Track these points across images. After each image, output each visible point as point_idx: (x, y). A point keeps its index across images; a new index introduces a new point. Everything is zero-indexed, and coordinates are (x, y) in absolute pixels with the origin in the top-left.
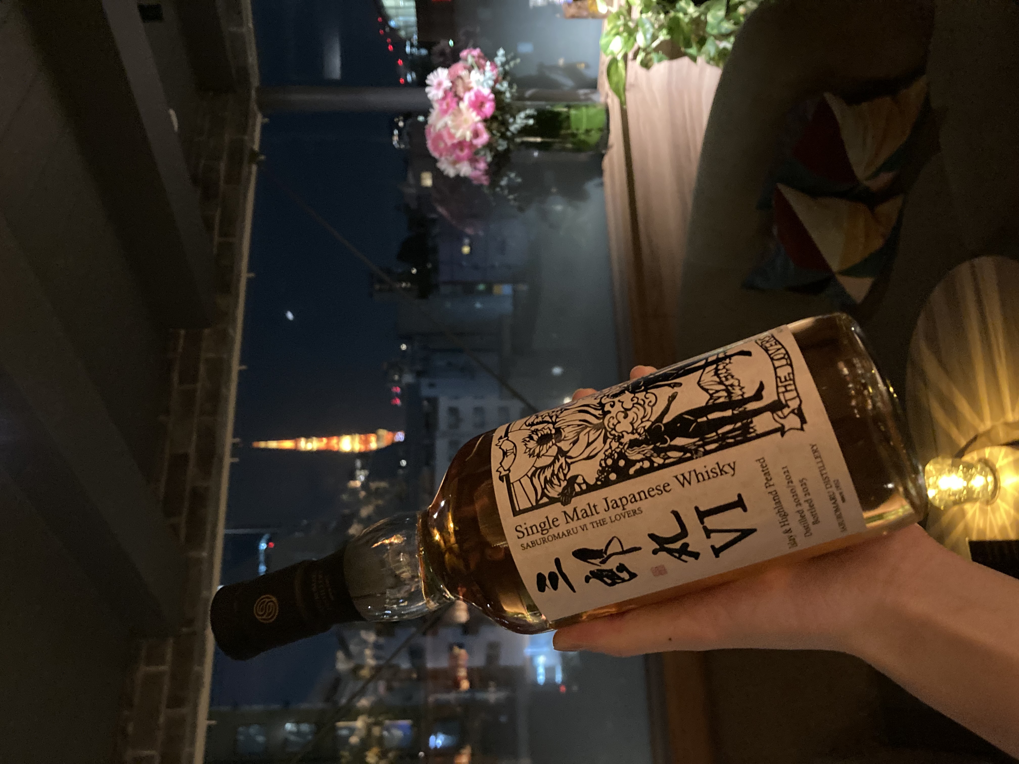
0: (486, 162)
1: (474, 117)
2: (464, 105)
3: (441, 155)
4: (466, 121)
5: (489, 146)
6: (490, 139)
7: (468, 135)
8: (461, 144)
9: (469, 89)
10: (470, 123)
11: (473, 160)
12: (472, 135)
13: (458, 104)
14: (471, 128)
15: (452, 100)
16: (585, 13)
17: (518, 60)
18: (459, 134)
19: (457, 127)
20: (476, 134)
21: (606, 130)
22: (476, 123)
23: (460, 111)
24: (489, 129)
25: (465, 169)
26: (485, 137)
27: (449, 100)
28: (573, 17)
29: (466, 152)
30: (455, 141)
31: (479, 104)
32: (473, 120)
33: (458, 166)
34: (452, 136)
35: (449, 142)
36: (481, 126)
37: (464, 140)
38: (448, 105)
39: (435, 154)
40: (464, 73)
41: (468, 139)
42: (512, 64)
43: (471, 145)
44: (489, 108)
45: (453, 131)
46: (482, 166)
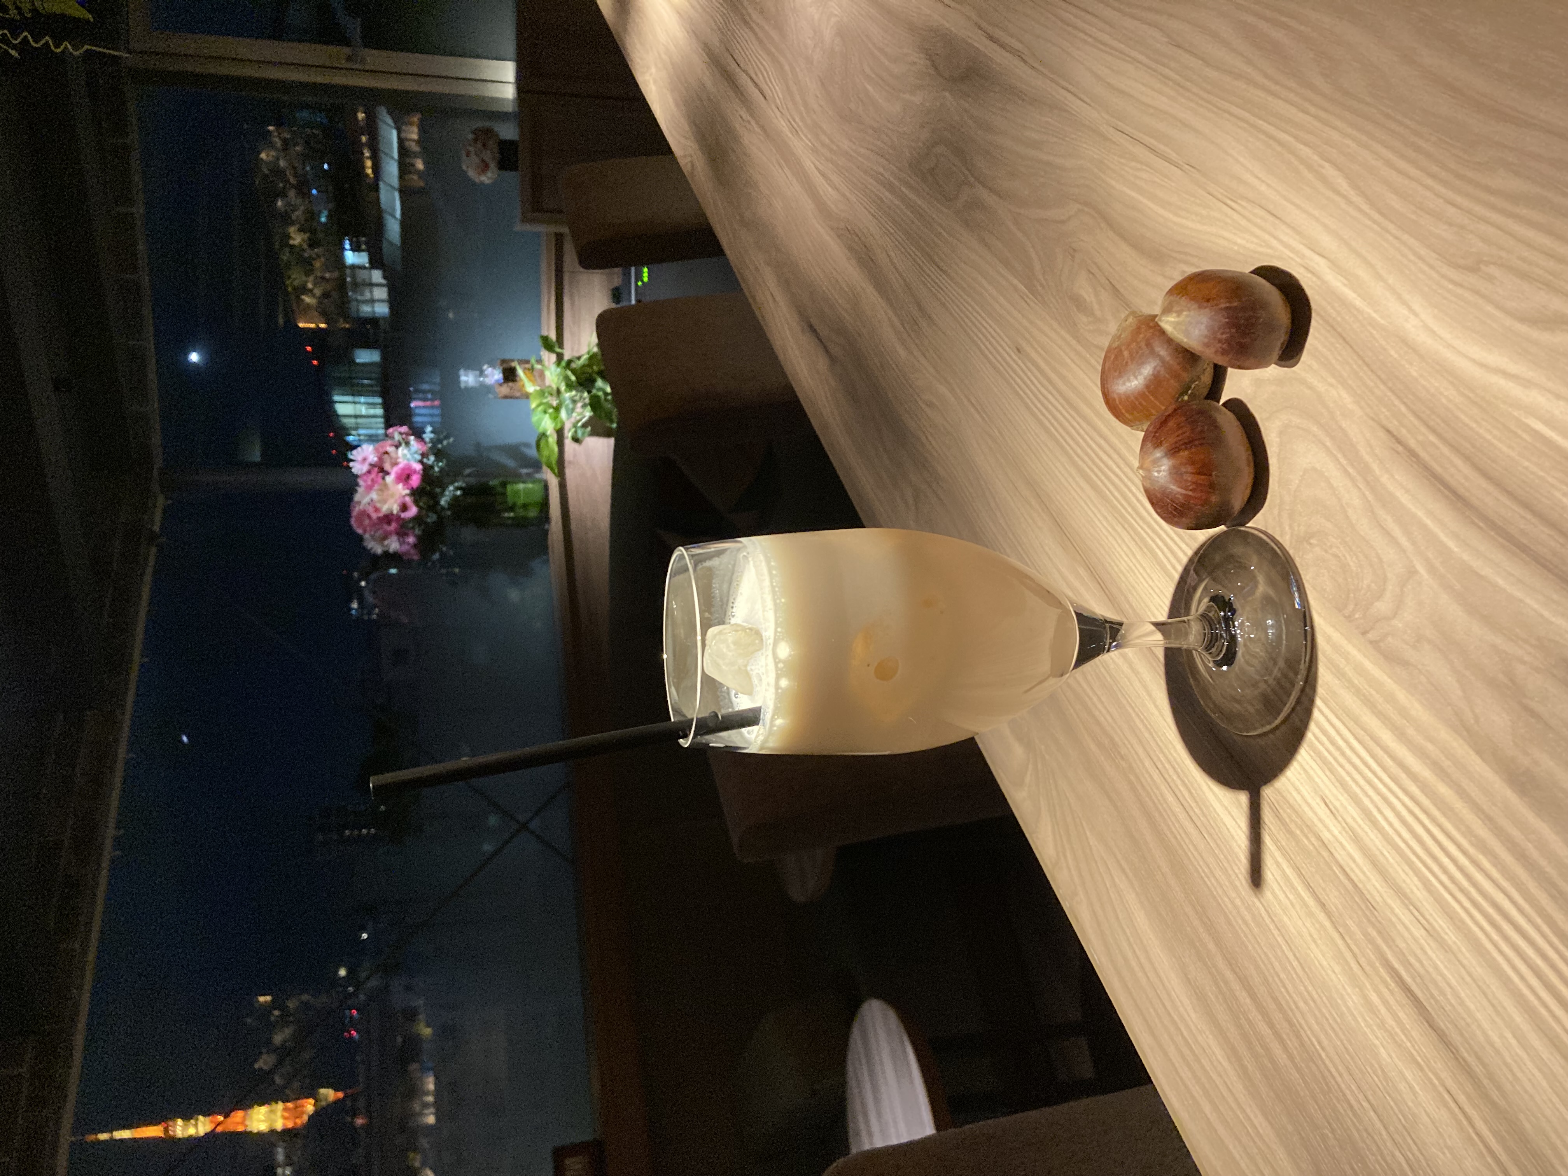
0: (415, 536)
1: (402, 490)
2: (390, 479)
3: (365, 531)
4: (392, 496)
5: (417, 519)
6: (419, 512)
7: (395, 509)
8: (388, 518)
9: (395, 464)
10: (397, 497)
11: (401, 534)
12: (398, 508)
13: (383, 478)
14: (399, 501)
15: (377, 476)
16: (518, 394)
17: (451, 440)
18: (385, 509)
19: (385, 501)
20: (404, 508)
21: (545, 504)
22: (404, 496)
23: (386, 485)
24: (416, 503)
25: (394, 545)
26: (413, 511)
27: (373, 476)
28: (506, 397)
29: (394, 525)
30: (381, 515)
31: (404, 477)
32: (400, 494)
33: (386, 542)
34: (377, 510)
35: (374, 516)
36: (408, 500)
37: (392, 514)
38: (373, 480)
39: (360, 531)
40: (391, 449)
41: (395, 512)
42: (445, 443)
43: (398, 518)
44: (415, 481)
45: (378, 505)
46: (411, 540)
